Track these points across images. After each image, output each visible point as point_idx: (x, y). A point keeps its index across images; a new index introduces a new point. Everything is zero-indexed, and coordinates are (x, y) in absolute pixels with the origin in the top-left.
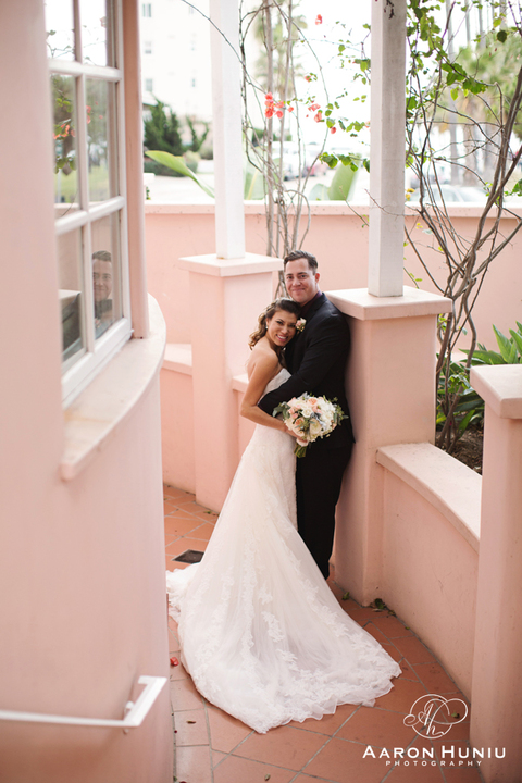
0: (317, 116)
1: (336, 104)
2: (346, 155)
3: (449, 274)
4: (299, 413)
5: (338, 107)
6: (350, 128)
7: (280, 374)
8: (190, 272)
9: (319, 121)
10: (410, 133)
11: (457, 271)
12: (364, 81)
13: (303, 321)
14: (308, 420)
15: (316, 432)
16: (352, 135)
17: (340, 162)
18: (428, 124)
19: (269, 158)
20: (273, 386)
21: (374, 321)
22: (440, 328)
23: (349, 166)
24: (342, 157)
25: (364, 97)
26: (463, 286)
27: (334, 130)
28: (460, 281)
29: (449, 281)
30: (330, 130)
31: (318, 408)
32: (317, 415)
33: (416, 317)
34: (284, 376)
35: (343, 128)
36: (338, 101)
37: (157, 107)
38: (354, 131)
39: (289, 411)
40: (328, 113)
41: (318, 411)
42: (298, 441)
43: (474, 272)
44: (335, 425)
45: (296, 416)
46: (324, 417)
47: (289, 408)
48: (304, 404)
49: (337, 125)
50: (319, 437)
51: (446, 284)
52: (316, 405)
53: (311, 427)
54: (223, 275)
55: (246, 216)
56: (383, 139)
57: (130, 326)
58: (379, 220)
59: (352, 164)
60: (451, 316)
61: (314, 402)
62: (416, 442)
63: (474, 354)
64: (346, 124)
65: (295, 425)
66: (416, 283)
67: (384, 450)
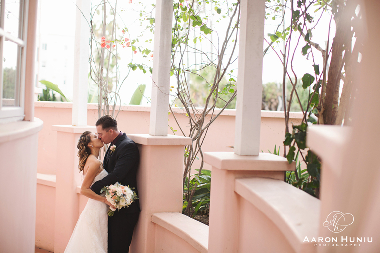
0: (128, 44)
1: (137, 39)
2: (141, 64)
3: (190, 128)
4: (115, 193)
5: (138, 41)
6: (143, 53)
7: (102, 172)
8: (58, 132)
9: (128, 46)
10: (173, 56)
11: (195, 126)
12: (151, 30)
13: (115, 146)
14: (119, 197)
15: (123, 204)
16: (144, 57)
17: (138, 68)
18: (182, 53)
19: (101, 77)
20: (99, 178)
21: (153, 146)
22: (186, 156)
23: (142, 70)
24: (139, 65)
25: (151, 40)
26: (197, 135)
27: (135, 52)
28: (196, 131)
29: (191, 131)
30: (133, 52)
31: (125, 191)
32: (124, 195)
33: (174, 146)
34: (104, 174)
35: (140, 51)
36: (138, 38)
37: (46, 91)
38: (145, 54)
39: (110, 191)
40: (133, 43)
41: (125, 193)
42: (111, 208)
43: (203, 128)
44: (132, 201)
45: (113, 194)
46: (127, 196)
47: (109, 190)
48: (117, 188)
49: (137, 50)
50: (123, 207)
51: (189, 133)
52: (124, 190)
53: (121, 201)
54: (75, 132)
55: (88, 110)
56: (160, 56)
57: (23, 113)
58: (157, 97)
59: (144, 70)
60: (191, 149)
61: (123, 188)
62: (172, 212)
63: (202, 171)
64: (142, 50)
65: (112, 199)
66: (174, 132)
67: (155, 215)
